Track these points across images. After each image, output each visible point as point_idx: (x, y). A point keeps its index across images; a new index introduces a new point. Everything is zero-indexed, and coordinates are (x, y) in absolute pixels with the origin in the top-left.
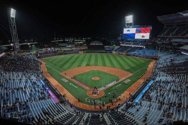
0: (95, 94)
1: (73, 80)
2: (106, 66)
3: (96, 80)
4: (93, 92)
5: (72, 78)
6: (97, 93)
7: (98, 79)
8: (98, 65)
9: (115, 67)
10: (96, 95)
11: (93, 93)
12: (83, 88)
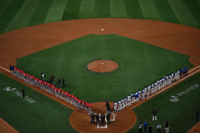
0: (103, 123)
1: (16, 74)
2: (143, 18)
3: (102, 71)
4: (93, 117)
5: (12, 68)
6: (108, 119)
7: (111, 66)
8: (108, 16)
9: (176, 22)
10: (106, 127)
11: (93, 119)
12: (55, 102)
